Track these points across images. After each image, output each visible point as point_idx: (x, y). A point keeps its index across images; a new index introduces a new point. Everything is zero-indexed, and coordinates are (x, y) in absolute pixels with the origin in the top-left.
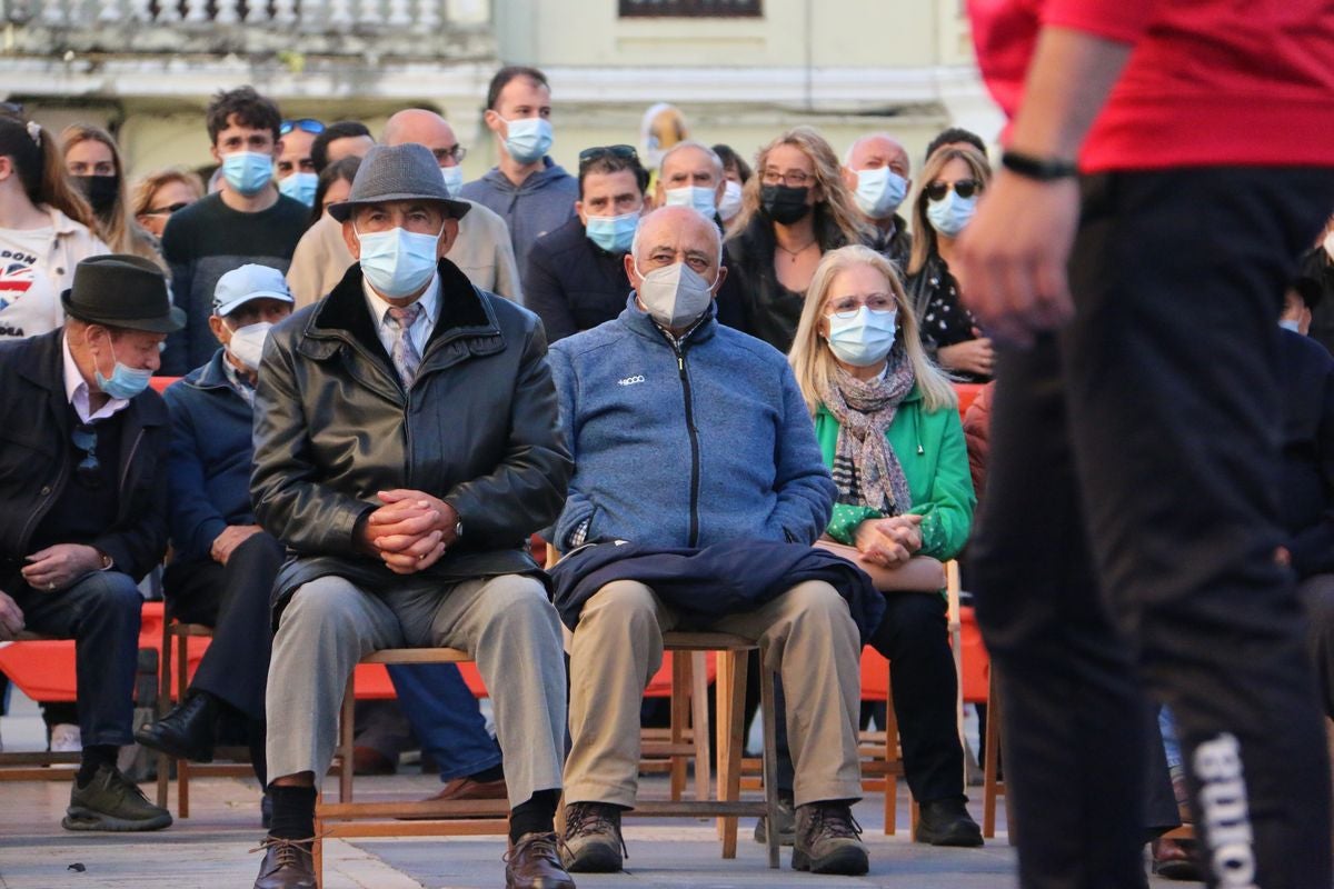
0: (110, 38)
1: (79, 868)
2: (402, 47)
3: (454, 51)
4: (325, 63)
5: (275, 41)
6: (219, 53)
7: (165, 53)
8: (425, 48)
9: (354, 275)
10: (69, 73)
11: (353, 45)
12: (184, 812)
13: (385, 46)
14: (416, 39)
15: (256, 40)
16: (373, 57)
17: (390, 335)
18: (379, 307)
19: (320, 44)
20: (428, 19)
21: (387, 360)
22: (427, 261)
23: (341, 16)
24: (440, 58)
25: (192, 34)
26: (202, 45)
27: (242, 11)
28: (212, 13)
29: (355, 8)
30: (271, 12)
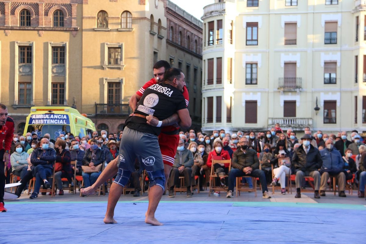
4: (298, 128)
5: (294, 126)
7: (285, 127)
15: (292, 126)
16: (302, 127)
17: (305, 150)
19: (298, 126)
21: (305, 152)
23: (299, 123)
25: (287, 125)
26: (288, 126)
27: (291, 123)
28: (289, 123)
29: (301, 123)
30: (294, 123)
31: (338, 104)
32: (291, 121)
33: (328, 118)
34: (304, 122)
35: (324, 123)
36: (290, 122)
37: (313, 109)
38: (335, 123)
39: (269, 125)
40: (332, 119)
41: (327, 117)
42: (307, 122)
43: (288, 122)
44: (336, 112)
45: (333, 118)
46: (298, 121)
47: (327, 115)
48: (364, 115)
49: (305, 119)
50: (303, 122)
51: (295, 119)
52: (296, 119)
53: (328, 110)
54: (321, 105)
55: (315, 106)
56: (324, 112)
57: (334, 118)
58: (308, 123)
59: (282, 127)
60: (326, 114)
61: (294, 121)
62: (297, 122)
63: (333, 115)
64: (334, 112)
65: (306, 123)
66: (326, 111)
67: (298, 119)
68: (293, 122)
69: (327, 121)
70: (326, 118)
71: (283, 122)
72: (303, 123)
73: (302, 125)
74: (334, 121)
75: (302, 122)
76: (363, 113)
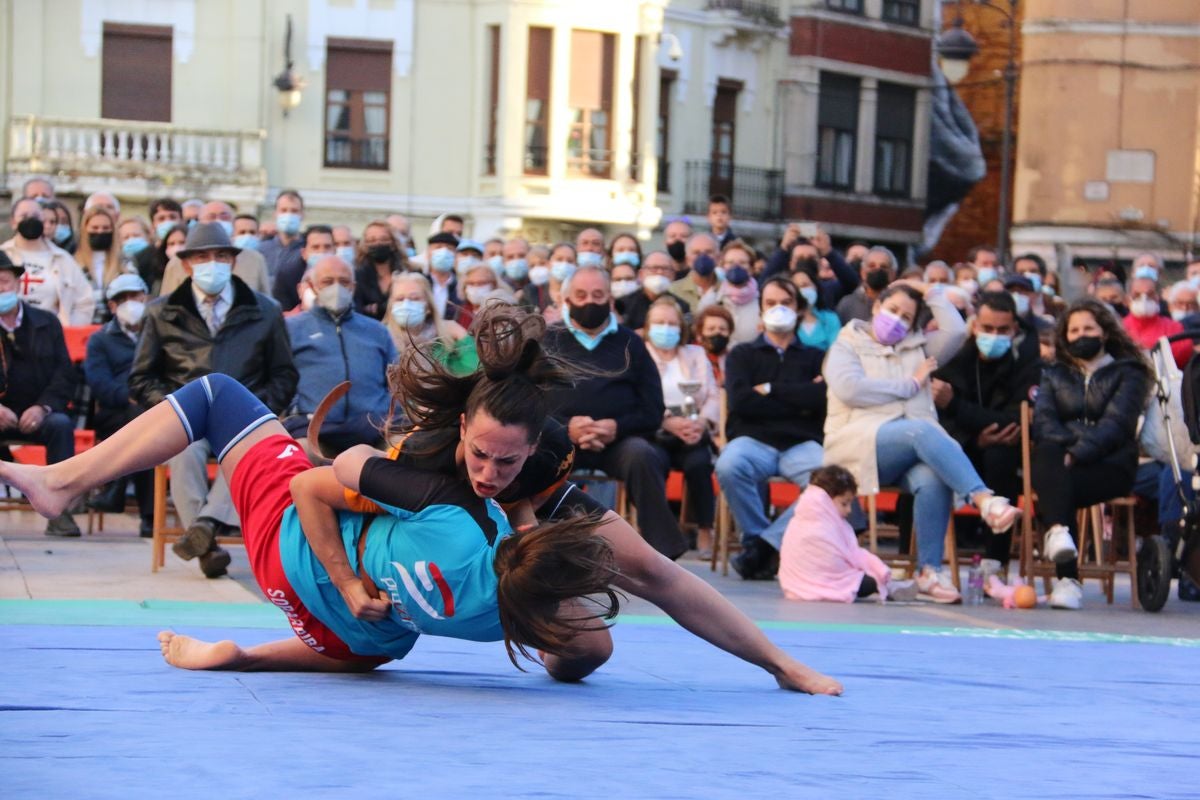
0: (80, 166)
1: (50, 552)
2: (219, 177)
3: (243, 179)
4: (183, 182)
5: (160, 171)
6: (133, 175)
7: (106, 175)
8: (231, 177)
9: (189, 281)
10: (61, 182)
11: (197, 175)
12: (101, 528)
13: (210, 176)
14: (225, 173)
15: (150, 170)
16: (206, 180)
17: (205, 311)
18: (200, 297)
19: (181, 174)
20: (232, 164)
21: (203, 323)
22: (226, 277)
23: (191, 160)
24: (237, 183)
25: (120, 167)
26: (124, 171)
27: (144, 156)
28: (130, 156)
29: (198, 157)
30: (158, 157)
31: (401, 64)
32: (145, 144)
33: (344, 140)
34: (215, 154)
35: (327, 164)
36: (137, 149)
37: (268, 82)
38: (385, 167)
39: (13, 161)
40: (368, 143)
41: (343, 132)
42: (232, 156)
43: (123, 149)
44: (387, 107)
45: (373, 140)
46: (185, 149)
47: (345, 121)
48: (530, 129)
49: (220, 134)
50: (212, 151)
51: (165, 131)
52: (173, 133)
53: (348, 94)
54: (312, 65)
55: (279, 69)
56: (328, 104)
57: (381, 140)
58: (239, 160)
59: (95, 174)
60: (335, 113)
61: (159, 147)
62: (178, 151)
63: (374, 120)
64: (377, 106)
65: (226, 161)
66: (338, 96)
67: (185, 132)
68: (152, 150)
69: (343, 153)
70: (338, 139)
71: (96, 147)
72: (212, 159)
73: (202, 169)
74: (380, 159)
75: (205, 154)
76: (527, 122)
